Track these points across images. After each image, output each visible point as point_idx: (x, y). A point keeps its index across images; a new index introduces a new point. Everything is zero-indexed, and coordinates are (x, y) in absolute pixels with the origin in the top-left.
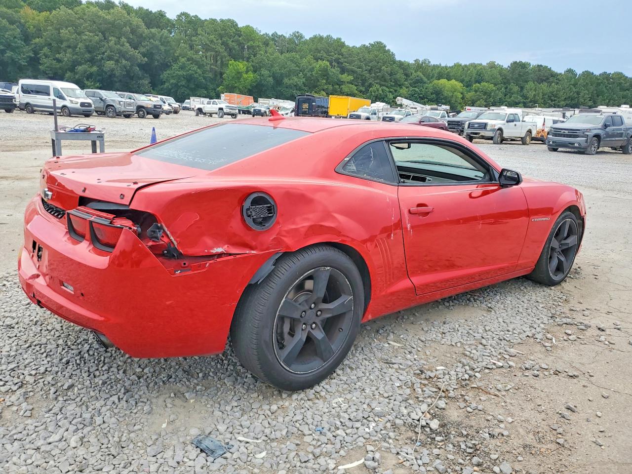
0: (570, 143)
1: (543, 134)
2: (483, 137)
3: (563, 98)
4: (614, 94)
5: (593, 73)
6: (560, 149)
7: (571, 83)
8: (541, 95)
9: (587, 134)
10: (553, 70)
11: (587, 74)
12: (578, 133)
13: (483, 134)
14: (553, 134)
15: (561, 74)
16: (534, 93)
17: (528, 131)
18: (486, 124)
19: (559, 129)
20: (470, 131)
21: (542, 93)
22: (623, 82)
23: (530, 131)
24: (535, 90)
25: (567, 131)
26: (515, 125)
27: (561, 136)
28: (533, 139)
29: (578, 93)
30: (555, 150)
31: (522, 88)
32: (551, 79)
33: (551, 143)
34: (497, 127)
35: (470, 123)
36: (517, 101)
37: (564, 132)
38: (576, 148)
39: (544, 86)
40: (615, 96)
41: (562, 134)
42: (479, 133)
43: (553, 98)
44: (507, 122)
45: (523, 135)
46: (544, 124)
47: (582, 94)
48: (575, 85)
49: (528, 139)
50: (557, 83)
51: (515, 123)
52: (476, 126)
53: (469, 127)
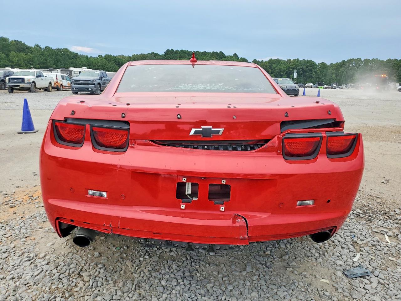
0: (86, 89)
1: (58, 85)
2: (23, 88)
3: (37, 63)
4: (66, 61)
5: (51, 48)
6: (79, 93)
7: (40, 53)
8: (22, 60)
9: (95, 82)
10: (26, 44)
11: (48, 48)
12: (90, 82)
13: (23, 86)
14: (75, 83)
15: (32, 47)
16: (17, 59)
17: (49, 83)
18: (23, 79)
19: (78, 80)
20: (11, 84)
21: (23, 59)
22: (69, 54)
23: (50, 83)
24: (17, 57)
25: (83, 82)
26: (42, 79)
27: (80, 85)
28: (53, 88)
29: (46, 60)
30: (77, 93)
31: (7, 55)
32: (27, 50)
33: (74, 89)
34: (31, 81)
35: (9, 79)
36: (6, 64)
37: (81, 82)
38: (89, 91)
39: (23, 54)
40: (67, 62)
41: (80, 83)
42: (19, 86)
43: (31, 63)
44: (37, 77)
45: (47, 86)
46: (57, 78)
47: (48, 61)
48: (43, 55)
49: (50, 88)
50: (31, 53)
51: (42, 78)
52: (15, 80)
53: (9, 81)
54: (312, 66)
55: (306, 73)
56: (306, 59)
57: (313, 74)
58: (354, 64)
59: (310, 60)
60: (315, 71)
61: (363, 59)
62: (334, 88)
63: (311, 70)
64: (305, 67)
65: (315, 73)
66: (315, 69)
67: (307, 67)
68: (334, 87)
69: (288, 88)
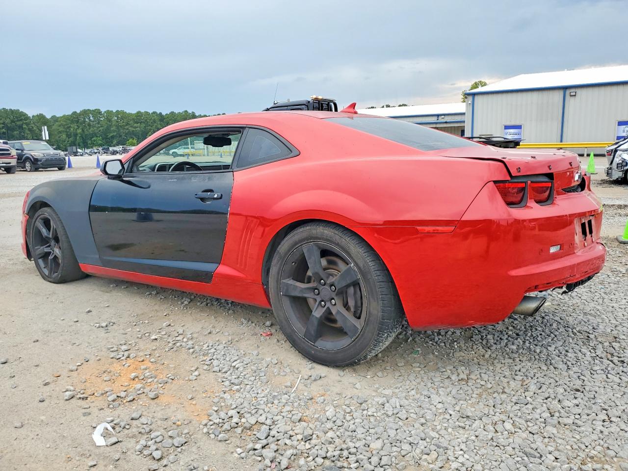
54: (21, 120)
55: (13, 132)
56: (8, 108)
57: (28, 134)
58: (91, 118)
59: (15, 109)
60: (28, 129)
61: (103, 110)
62: (81, 155)
63: (21, 127)
64: (8, 121)
65: (29, 131)
66: (27, 124)
67: (13, 121)
68: (79, 154)
69: (48, 157)
